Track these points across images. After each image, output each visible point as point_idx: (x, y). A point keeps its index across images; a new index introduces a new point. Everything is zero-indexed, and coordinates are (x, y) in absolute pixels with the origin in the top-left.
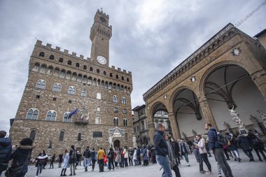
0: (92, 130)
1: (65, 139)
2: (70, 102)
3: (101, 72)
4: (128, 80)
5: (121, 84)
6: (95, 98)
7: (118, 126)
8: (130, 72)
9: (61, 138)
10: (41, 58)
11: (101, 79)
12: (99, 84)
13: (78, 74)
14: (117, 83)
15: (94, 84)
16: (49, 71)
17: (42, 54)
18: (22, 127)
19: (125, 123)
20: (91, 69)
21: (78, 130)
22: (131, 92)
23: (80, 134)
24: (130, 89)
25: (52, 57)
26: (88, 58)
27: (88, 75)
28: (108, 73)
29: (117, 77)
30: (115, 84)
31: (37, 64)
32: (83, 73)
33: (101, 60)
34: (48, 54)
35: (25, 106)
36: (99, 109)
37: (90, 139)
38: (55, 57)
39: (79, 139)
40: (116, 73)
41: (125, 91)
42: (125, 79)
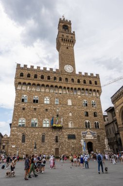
0: (66, 133)
1: (46, 141)
2: (47, 110)
3: (70, 80)
4: (96, 83)
5: (89, 88)
6: (66, 104)
7: (90, 129)
8: (97, 75)
9: (43, 140)
10: (22, 77)
11: (70, 87)
12: (69, 91)
13: (50, 85)
14: (85, 87)
15: (64, 92)
16: (28, 87)
17: (22, 75)
18: (16, 132)
19: (97, 126)
20: (60, 79)
21: (55, 134)
22: (100, 95)
23: (57, 137)
24: (99, 92)
25: (29, 76)
26: (57, 70)
27: (59, 85)
28: (76, 80)
29: (85, 82)
30: (83, 89)
31: (20, 83)
32: (54, 84)
33: (68, 68)
34: (25, 73)
35: (16, 117)
36: (70, 114)
37: (65, 141)
38: (31, 75)
39: (57, 141)
40: (83, 79)
41: (94, 94)
42: (93, 82)
